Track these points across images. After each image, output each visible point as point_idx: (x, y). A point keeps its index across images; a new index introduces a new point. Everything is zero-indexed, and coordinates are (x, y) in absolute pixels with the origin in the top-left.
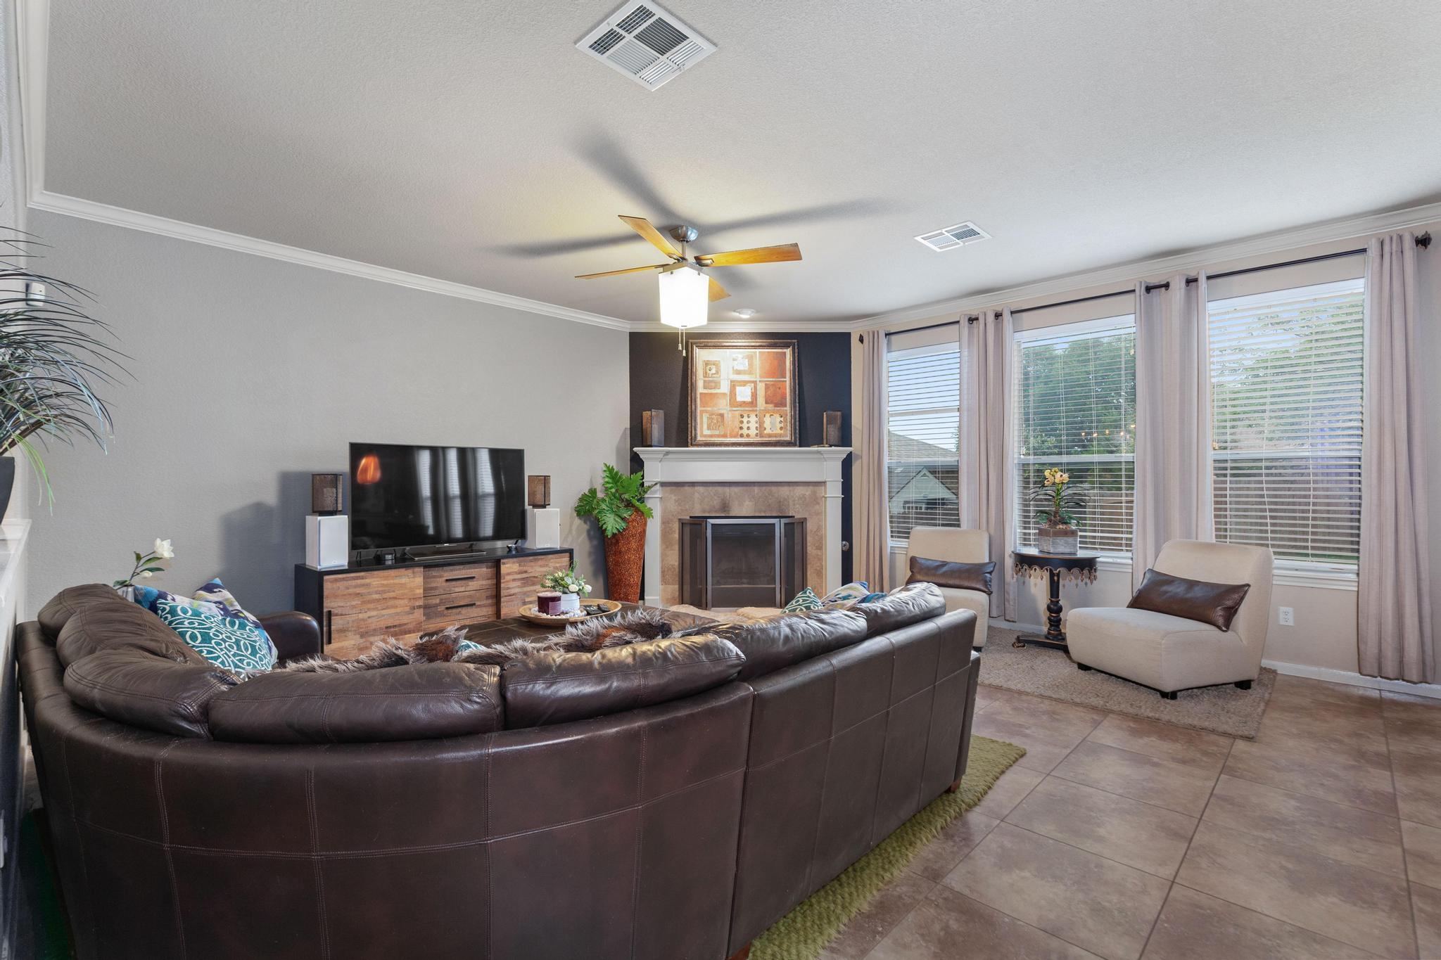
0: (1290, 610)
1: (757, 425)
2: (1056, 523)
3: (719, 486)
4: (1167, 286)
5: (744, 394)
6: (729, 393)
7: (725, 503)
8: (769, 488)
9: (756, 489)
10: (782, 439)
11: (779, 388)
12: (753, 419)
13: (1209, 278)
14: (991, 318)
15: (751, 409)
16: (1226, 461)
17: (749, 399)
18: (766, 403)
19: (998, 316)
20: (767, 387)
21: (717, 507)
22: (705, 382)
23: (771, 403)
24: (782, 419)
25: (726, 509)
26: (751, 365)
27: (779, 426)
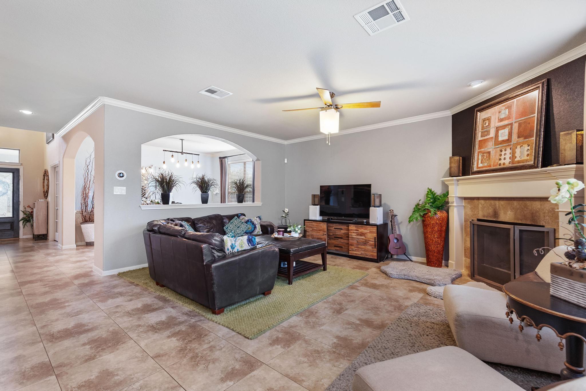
1: (511, 156)
3: (492, 200)
5: (503, 135)
6: (494, 137)
7: (496, 212)
8: (525, 202)
9: (515, 203)
10: (528, 163)
11: (529, 123)
12: (508, 151)
15: (507, 144)
17: (506, 138)
18: (519, 137)
20: (520, 125)
21: (491, 214)
22: (482, 132)
23: (522, 137)
24: (529, 148)
25: (496, 216)
26: (510, 112)
27: (526, 153)
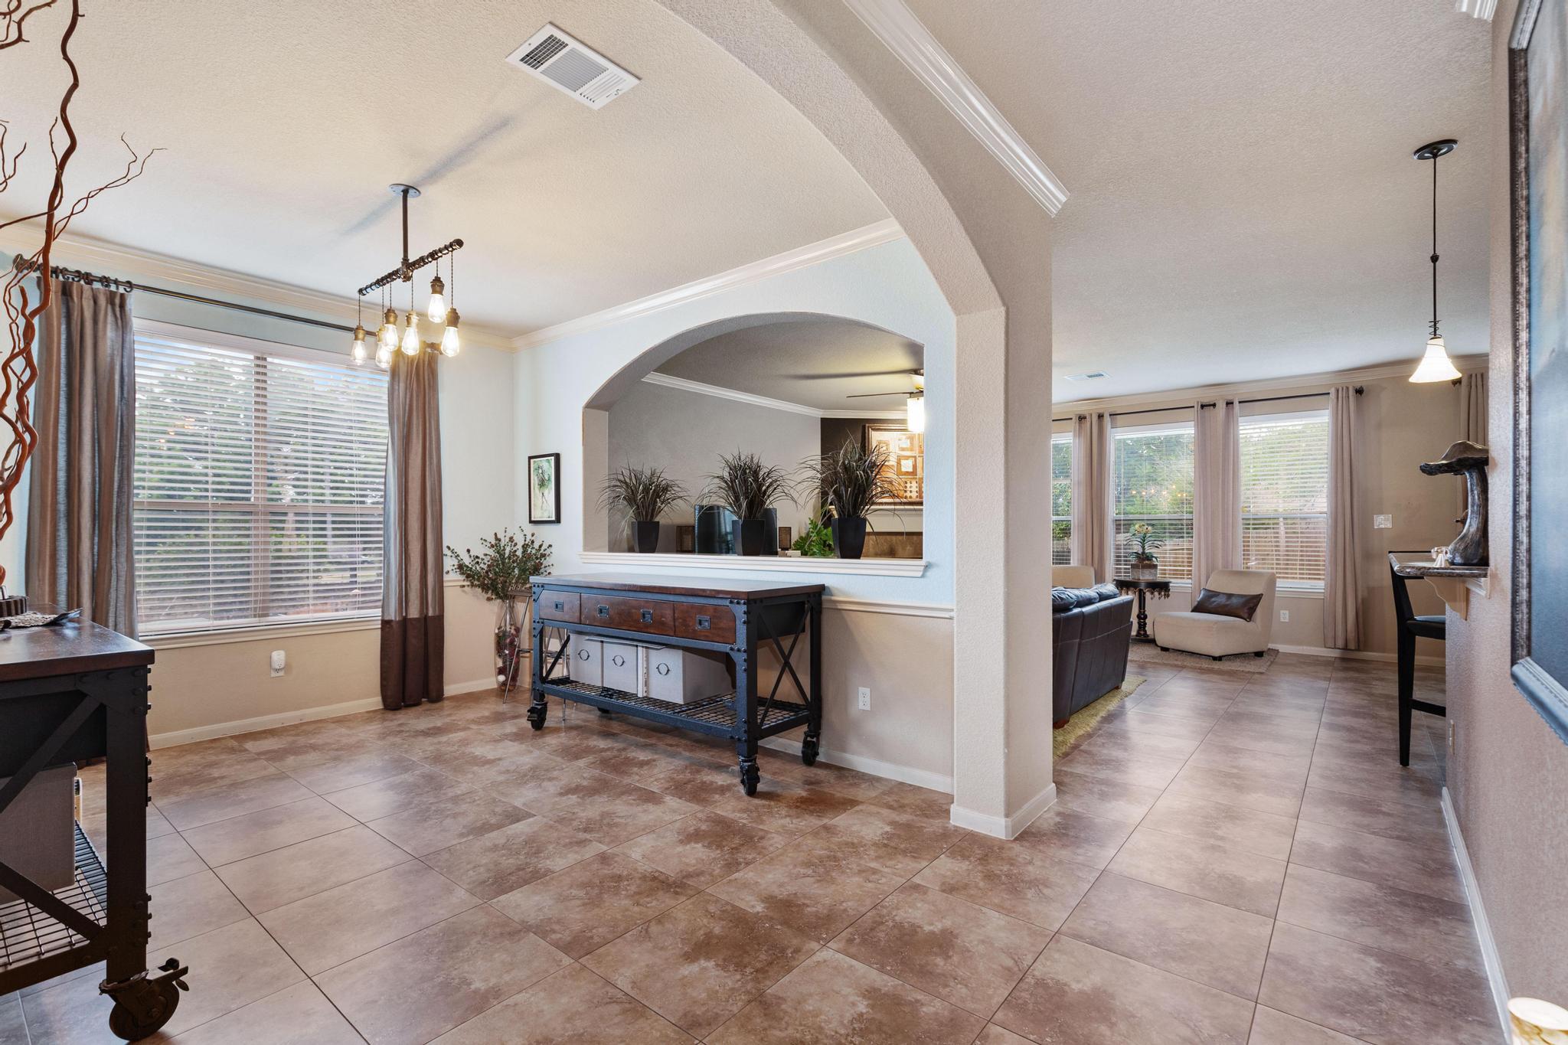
0: (1287, 612)
2: (1144, 560)
4: (1214, 405)
5: (907, 466)
6: (896, 465)
12: (914, 484)
13: (1240, 402)
14: (1095, 418)
15: (912, 477)
16: (1249, 519)
17: (911, 470)
19: (1101, 416)
26: (912, 444)
